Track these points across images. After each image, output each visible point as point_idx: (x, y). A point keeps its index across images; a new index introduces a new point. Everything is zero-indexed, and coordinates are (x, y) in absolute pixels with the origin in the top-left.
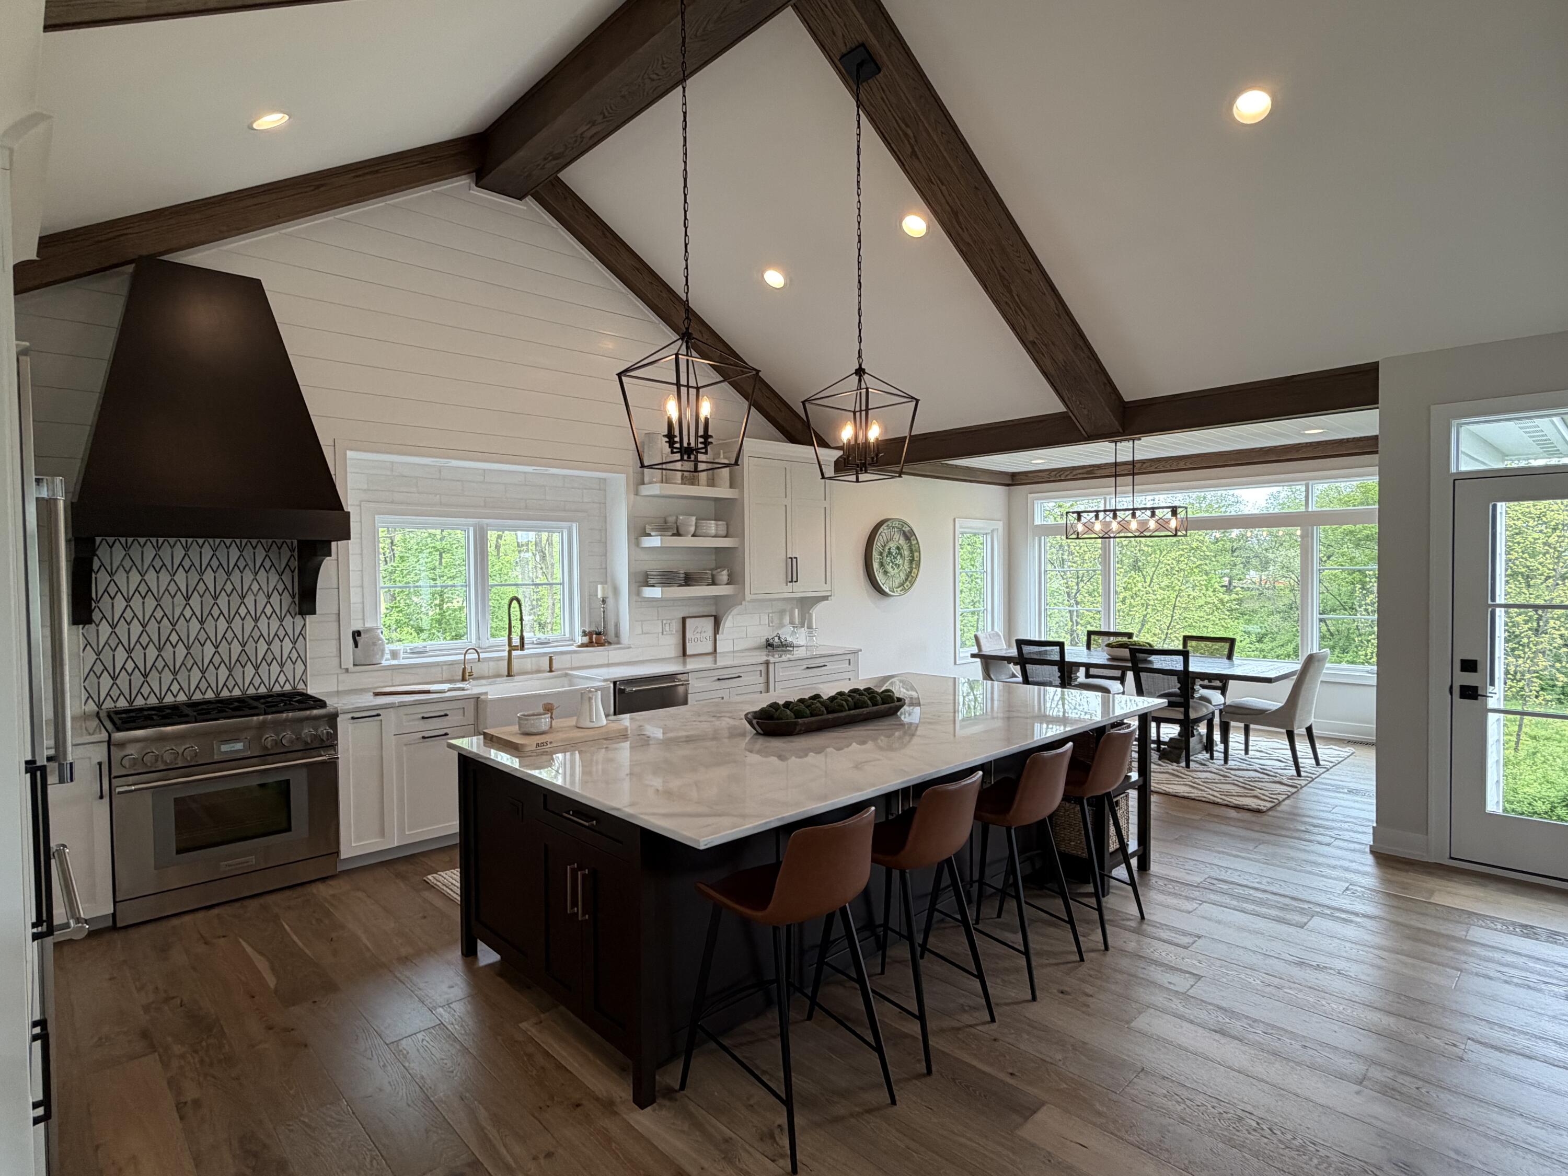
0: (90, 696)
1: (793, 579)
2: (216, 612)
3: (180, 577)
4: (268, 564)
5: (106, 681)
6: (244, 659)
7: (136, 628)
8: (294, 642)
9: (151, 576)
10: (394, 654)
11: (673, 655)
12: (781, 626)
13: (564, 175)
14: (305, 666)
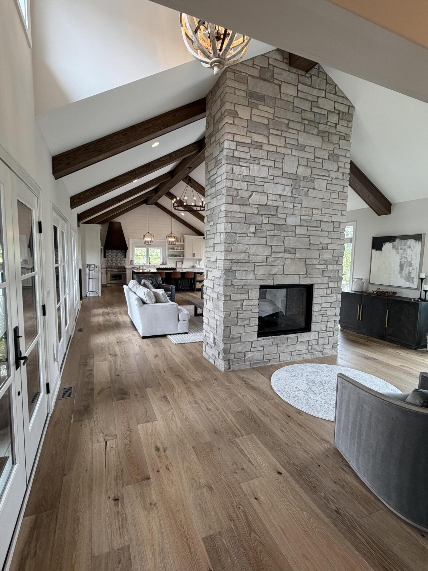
1: (194, 256)
2: (117, 257)
4: (122, 252)
6: (119, 263)
8: (124, 261)
9: (111, 253)
10: (135, 263)
12: (195, 264)
13: (157, 202)
14: (125, 264)
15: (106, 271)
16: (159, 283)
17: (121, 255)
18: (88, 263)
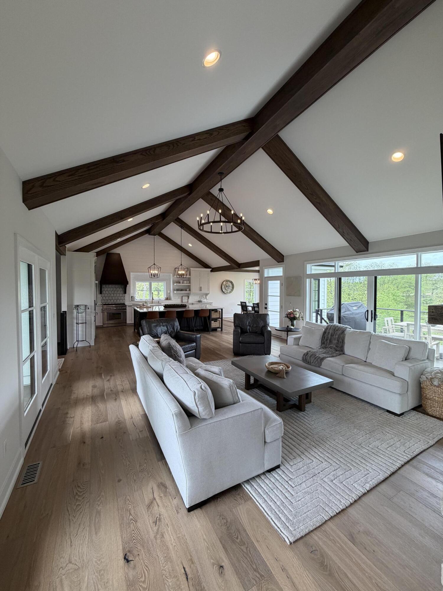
1: (201, 290)
2: (115, 293)
3: (111, 289)
4: (121, 287)
5: (103, 301)
6: (118, 299)
7: (106, 295)
8: (123, 297)
9: (108, 289)
10: (137, 299)
11: (180, 302)
12: (202, 298)
13: (161, 232)
14: (124, 300)
15: (102, 309)
16: (177, 330)
17: (120, 290)
18: (76, 303)
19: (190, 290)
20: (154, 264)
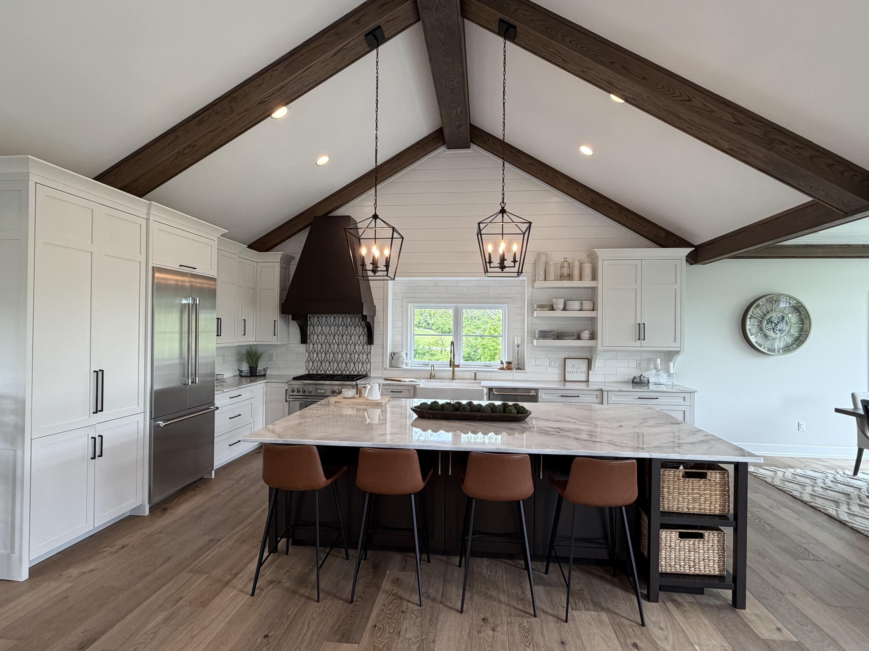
0: (307, 369)
1: (640, 337)
2: (342, 342)
4: (359, 324)
5: (311, 364)
6: (350, 360)
8: (367, 355)
9: (324, 328)
11: (557, 380)
14: (371, 365)
19: (593, 336)
20: (375, 217)
